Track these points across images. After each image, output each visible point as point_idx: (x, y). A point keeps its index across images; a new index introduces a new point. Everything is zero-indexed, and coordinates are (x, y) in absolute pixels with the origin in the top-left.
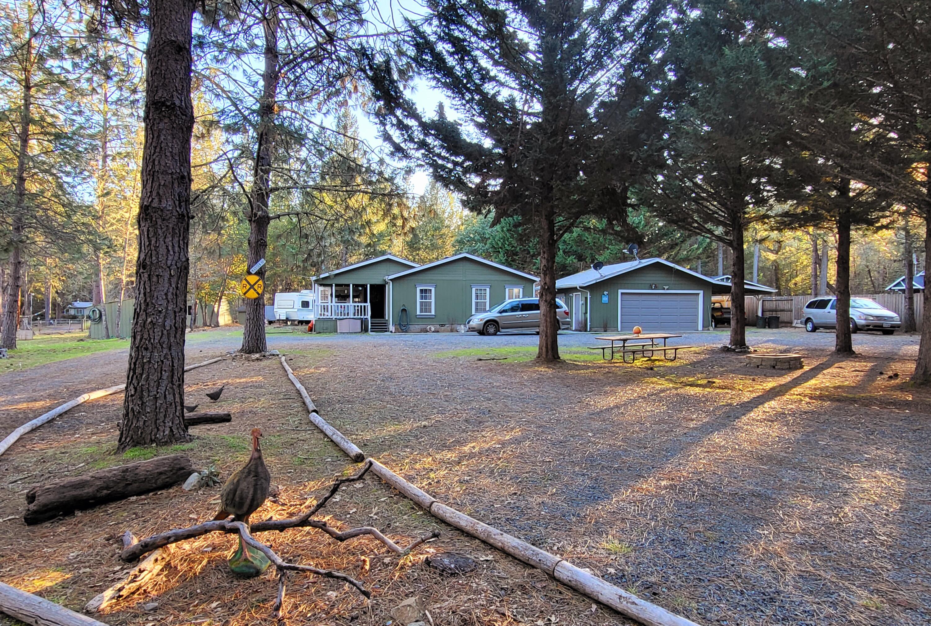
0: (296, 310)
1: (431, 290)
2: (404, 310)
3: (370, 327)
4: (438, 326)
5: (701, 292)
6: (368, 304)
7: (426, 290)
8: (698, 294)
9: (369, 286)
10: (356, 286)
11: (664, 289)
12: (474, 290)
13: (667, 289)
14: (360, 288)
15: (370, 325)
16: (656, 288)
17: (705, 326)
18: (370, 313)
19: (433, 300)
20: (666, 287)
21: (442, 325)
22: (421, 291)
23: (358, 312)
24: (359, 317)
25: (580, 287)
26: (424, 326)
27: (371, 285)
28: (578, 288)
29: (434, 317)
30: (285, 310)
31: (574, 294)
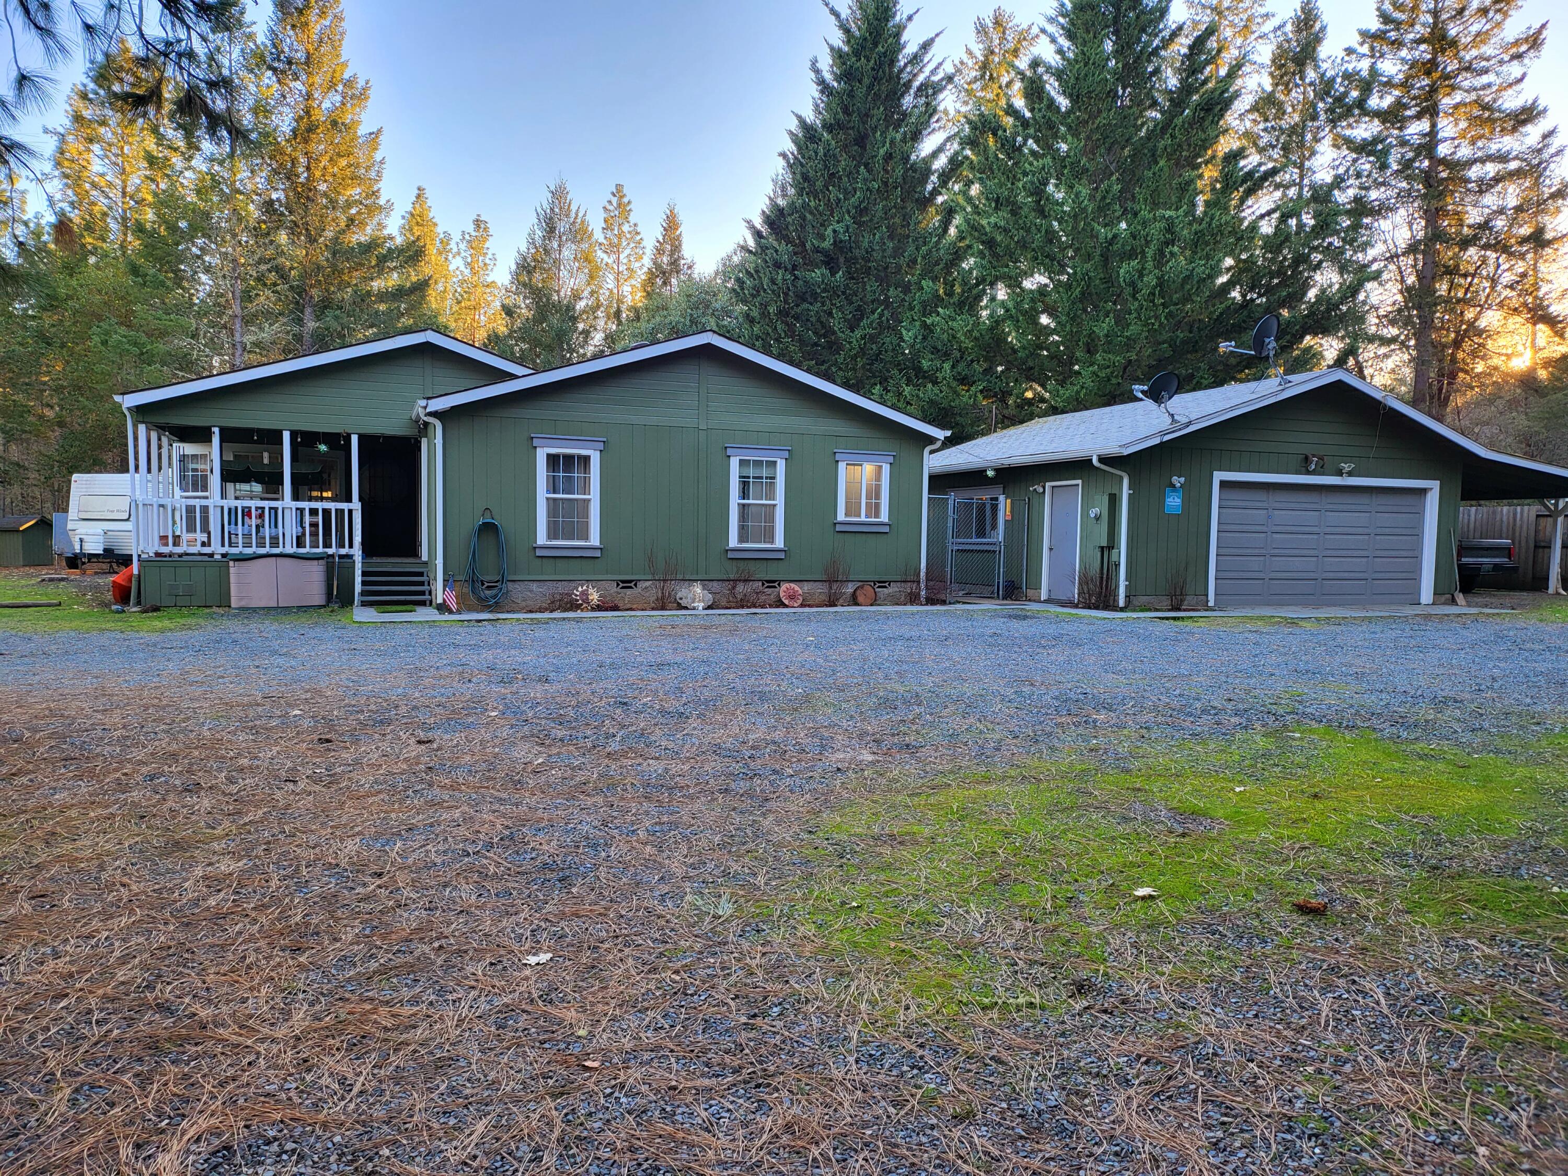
1: (586, 460)
2: (489, 529)
3: (358, 588)
4: (613, 589)
5: (1434, 486)
6: (356, 505)
7: (569, 458)
8: (1423, 492)
9: (355, 439)
10: (303, 439)
11: (1340, 473)
12: (734, 463)
13: (1350, 474)
14: (323, 448)
15: (358, 579)
16: (1321, 470)
17: (1443, 593)
18: (358, 539)
19: (594, 495)
20: (1346, 467)
21: (627, 584)
22: (553, 460)
23: (314, 534)
24: (320, 550)
25: (1102, 459)
26: (561, 588)
27: (361, 437)
28: (1095, 461)
29: (598, 554)
30: (100, 527)
31: (1048, 484)
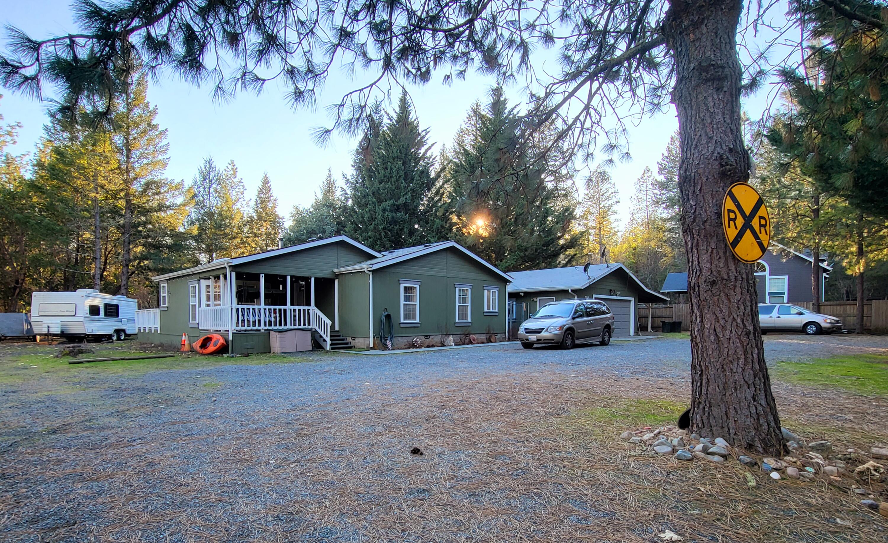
0: (82, 319)
1: (415, 289)
2: (388, 317)
3: (328, 342)
4: (423, 338)
5: (633, 299)
6: (314, 307)
7: (410, 288)
8: (630, 301)
9: (313, 279)
10: (295, 280)
11: (617, 295)
12: (457, 290)
13: (619, 296)
14: (303, 283)
16: (613, 294)
17: (636, 333)
19: (417, 302)
20: (619, 293)
21: (427, 337)
22: (405, 288)
25: (572, 290)
26: (410, 339)
27: (316, 279)
28: (570, 291)
29: (419, 325)
30: (58, 320)
31: (538, 298)
